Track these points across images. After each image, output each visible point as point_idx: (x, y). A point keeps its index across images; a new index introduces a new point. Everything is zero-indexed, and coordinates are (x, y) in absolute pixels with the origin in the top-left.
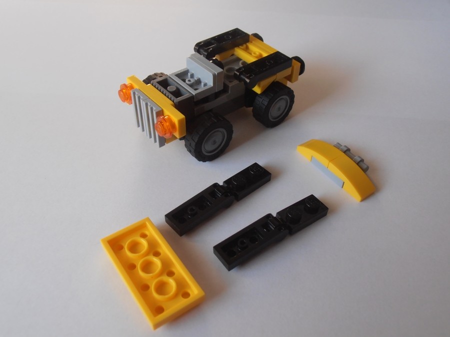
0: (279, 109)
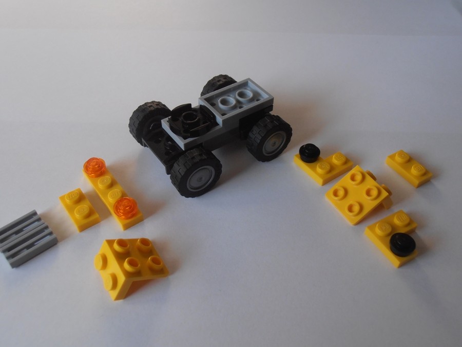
0: (274, 144)
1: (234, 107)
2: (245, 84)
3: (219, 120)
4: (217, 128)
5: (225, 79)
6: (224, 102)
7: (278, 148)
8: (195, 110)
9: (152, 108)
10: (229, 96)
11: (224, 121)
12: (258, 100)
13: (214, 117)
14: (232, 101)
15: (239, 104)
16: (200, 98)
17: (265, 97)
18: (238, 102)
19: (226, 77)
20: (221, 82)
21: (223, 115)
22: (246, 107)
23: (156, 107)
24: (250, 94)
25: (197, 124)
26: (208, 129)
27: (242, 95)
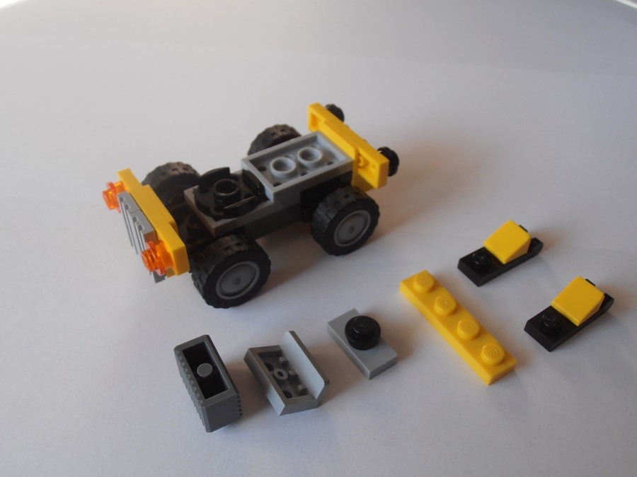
0: (352, 229)
1: (293, 175)
2: (312, 140)
3: (270, 191)
4: (265, 205)
5: (282, 131)
6: (279, 166)
7: (359, 235)
8: (235, 177)
9: (176, 173)
10: (287, 157)
11: (277, 195)
12: (330, 163)
13: (262, 188)
14: (291, 164)
15: (301, 169)
16: (244, 160)
17: (340, 160)
18: (300, 166)
19: (284, 128)
20: (276, 137)
21: (276, 185)
22: (311, 174)
23: (181, 171)
24: (318, 155)
25: (236, 198)
26: (253, 205)
27: (306, 155)
